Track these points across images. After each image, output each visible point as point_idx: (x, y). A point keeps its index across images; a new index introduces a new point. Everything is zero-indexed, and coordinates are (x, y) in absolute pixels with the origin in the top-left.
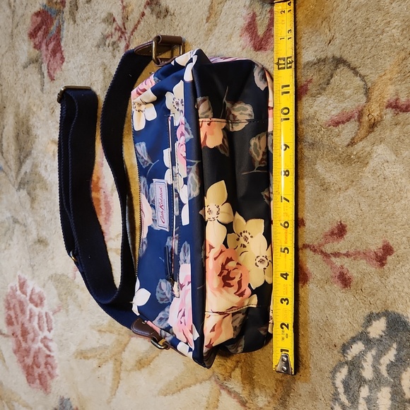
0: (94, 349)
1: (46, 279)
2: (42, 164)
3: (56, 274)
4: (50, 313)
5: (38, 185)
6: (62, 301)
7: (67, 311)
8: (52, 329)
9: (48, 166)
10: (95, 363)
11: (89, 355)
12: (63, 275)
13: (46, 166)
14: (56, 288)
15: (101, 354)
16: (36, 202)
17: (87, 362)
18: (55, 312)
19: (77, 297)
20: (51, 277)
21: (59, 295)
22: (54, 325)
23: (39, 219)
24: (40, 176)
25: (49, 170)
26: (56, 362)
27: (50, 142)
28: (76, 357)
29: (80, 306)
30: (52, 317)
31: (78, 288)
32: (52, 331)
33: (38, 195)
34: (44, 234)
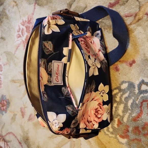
0: (19, 80)
1: (3, 52)
2: (8, 9)
3: (7, 51)
4: (2, 65)
5: (4, 17)
6: (8, 61)
7: (10, 65)
8: (2, 71)
9: (10, 10)
10: (18, 85)
11: (16, 82)
12: (10, 52)
13: (9, 10)
14: (7, 56)
15: (21, 82)
16: (3, 23)
17: (15, 84)
18: (4, 65)
19: (15, 61)
20: (5, 52)
21: (7, 59)
22: (3, 69)
23: (3, 30)
24: (6, 13)
25: (10, 12)
26: (2, 82)
27: (12, 1)
28: (11, 82)
29: (15, 64)
30: (3, 67)
31: (16, 58)
32: (2, 72)
33: (4, 21)
34: (4, 36)
